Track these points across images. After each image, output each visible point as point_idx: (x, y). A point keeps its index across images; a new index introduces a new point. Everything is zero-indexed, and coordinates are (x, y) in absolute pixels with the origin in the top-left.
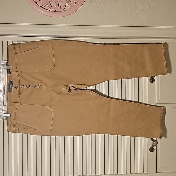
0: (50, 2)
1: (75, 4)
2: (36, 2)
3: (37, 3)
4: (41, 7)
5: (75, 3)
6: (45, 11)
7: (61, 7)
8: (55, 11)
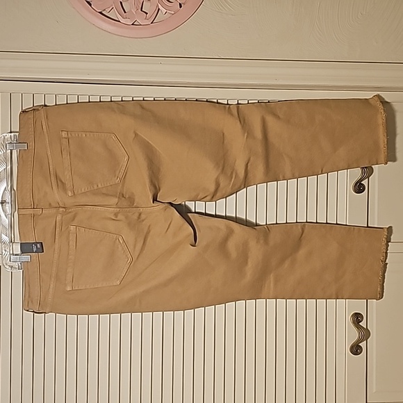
0: (121, 3)
1: (181, 7)
2: (88, 2)
3: (90, 5)
4: (101, 13)
5: (180, 5)
6: (110, 23)
7: (147, 13)
8: (133, 24)
